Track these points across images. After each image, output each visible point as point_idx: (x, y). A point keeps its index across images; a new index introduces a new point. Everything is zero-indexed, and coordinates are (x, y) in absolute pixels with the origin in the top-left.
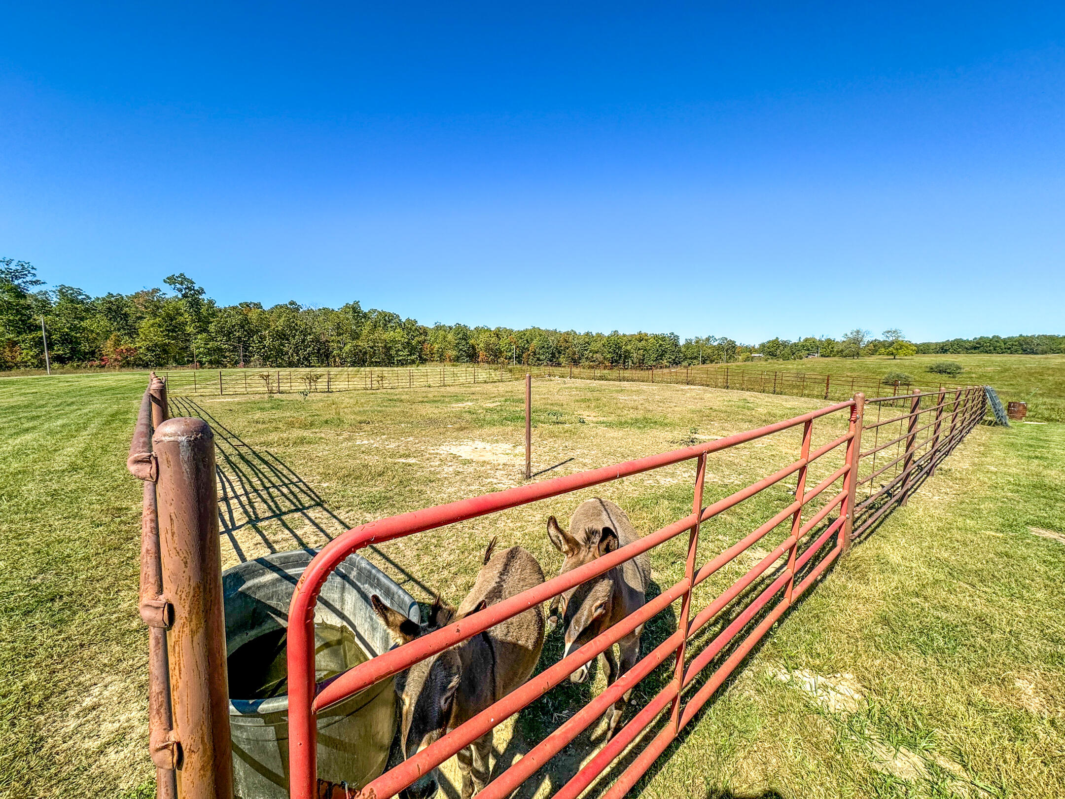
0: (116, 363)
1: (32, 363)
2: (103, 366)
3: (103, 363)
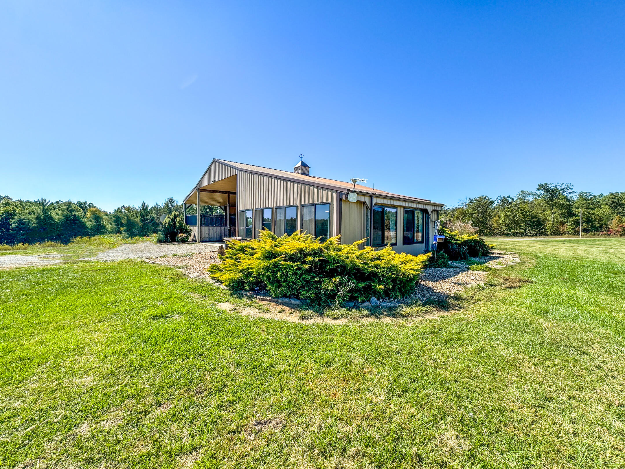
0: (618, 233)
1: (572, 232)
2: (609, 235)
3: (609, 233)
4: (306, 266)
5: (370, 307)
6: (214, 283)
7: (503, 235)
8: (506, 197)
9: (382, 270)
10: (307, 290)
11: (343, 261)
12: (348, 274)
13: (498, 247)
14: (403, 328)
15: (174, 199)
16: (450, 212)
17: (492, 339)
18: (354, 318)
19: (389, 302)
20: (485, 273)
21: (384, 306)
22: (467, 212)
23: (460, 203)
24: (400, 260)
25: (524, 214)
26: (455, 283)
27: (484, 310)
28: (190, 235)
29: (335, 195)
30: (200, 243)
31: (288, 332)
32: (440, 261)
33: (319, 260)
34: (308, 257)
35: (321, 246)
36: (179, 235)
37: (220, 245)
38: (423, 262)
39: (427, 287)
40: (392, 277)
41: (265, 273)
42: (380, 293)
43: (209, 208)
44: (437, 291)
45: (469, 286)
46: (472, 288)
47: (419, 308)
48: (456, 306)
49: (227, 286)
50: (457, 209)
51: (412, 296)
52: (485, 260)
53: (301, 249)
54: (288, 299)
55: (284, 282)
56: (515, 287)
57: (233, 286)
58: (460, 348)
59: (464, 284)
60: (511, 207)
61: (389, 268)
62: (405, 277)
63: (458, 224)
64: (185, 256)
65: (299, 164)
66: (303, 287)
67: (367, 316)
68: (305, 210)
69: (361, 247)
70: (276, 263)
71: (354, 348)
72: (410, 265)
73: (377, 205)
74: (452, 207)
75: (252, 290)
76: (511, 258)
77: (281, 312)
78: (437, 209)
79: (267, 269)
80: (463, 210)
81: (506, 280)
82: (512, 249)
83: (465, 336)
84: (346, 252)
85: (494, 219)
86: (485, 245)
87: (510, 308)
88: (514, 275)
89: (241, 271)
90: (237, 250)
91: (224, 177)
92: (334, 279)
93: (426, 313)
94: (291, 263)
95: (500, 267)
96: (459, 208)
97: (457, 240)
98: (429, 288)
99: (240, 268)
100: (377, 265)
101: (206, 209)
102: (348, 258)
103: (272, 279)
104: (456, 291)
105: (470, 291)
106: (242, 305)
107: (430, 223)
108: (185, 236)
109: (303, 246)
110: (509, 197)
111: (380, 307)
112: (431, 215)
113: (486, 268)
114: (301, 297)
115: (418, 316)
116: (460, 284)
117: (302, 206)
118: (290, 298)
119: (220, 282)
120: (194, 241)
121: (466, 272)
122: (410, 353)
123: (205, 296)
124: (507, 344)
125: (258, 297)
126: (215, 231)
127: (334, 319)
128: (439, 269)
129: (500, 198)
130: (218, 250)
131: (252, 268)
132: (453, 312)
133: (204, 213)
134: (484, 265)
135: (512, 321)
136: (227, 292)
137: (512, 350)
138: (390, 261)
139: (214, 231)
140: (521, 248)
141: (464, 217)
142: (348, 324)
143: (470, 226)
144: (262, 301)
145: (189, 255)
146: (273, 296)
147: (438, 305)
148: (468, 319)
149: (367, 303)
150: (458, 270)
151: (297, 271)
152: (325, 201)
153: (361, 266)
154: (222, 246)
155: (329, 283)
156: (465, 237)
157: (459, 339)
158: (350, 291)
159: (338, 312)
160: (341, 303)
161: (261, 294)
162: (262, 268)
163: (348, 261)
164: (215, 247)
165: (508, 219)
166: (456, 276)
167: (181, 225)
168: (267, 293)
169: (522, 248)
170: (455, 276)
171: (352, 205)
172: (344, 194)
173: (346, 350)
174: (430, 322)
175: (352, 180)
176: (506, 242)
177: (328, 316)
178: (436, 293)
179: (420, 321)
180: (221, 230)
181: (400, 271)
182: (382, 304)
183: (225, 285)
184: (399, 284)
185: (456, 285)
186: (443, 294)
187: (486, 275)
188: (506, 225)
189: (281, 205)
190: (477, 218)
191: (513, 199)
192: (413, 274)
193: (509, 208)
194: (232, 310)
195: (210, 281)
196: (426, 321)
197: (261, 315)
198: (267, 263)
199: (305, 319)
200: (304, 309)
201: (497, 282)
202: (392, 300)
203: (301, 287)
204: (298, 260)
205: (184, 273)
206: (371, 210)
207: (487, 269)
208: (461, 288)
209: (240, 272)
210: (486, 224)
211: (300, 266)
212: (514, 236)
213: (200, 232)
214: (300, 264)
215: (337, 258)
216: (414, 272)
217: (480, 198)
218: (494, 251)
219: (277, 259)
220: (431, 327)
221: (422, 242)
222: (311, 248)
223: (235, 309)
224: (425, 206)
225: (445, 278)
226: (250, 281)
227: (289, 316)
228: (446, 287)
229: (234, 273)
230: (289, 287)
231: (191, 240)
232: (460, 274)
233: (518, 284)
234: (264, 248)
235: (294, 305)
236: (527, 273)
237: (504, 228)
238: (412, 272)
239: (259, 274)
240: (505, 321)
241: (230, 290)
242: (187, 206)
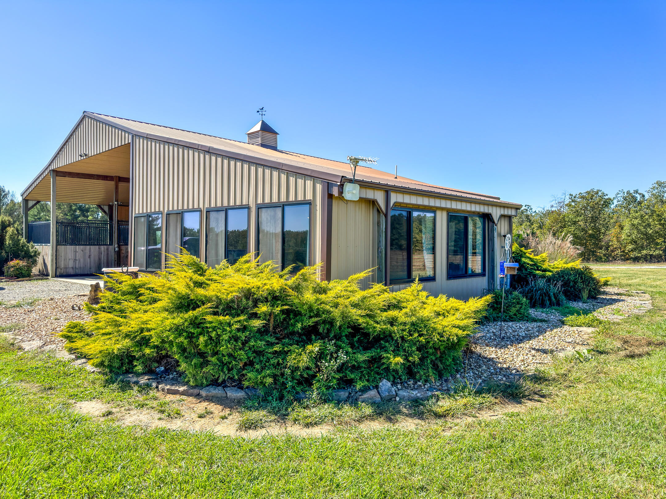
4: (257, 323)
5: (378, 399)
6: (74, 360)
7: (628, 259)
8: (632, 192)
9: (402, 327)
10: (257, 371)
11: (329, 312)
12: (338, 337)
13: (618, 282)
14: (435, 441)
15: (7, 190)
16: (538, 218)
17: (593, 455)
18: (346, 423)
19: (414, 389)
20: (590, 330)
21: (404, 397)
22: (567, 219)
23: (554, 202)
24: (435, 308)
25: (662, 222)
26: (538, 350)
27: (584, 399)
28: (35, 262)
29: (319, 187)
30: (55, 279)
31: (212, 456)
32: (513, 310)
33: (282, 311)
34: (260, 305)
35: (286, 285)
36: (12, 263)
37: (94, 282)
38: (476, 312)
39: (486, 358)
40: (418, 341)
41: (176, 338)
42: (396, 371)
43: (80, 209)
44: (505, 366)
45: (561, 355)
46: (567, 359)
47: (467, 399)
48: (536, 393)
49: (97, 366)
50: (549, 213)
51: (458, 376)
52: (593, 305)
53: (249, 290)
54: (220, 388)
55: (212, 357)
56: (640, 355)
57: (110, 366)
58: (536, 476)
59: (552, 351)
60: (640, 210)
61: (413, 324)
62: (444, 341)
63: (548, 241)
64: (19, 306)
65: (258, 127)
66: (250, 363)
67: (371, 417)
68: (265, 215)
69: (365, 285)
70: (196, 318)
71: (338, 485)
72: (454, 318)
73: (398, 205)
74: (541, 210)
75: (149, 371)
76: (638, 302)
77: (205, 416)
78: (510, 213)
79: (178, 330)
80: (559, 215)
81: (626, 342)
82: (640, 285)
83: (546, 452)
84: (334, 295)
85: (613, 231)
86: (593, 279)
87: (630, 394)
88: (640, 333)
89: (127, 336)
90: (124, 294)
91: (104, 148)
92: (309, 347)
93: (480, 409)
94: (227, 317)
95: (617, 318)
96: (553, 212)
97: (545, 270)
98: (491, 360)
99: (124, 329)
100: (393, 319)
101: (75, 211)
102: (336, 305)
103: (188, 350)
104: (539, 365)
105: (562, 363)
106: (126, 404)
107: (496, 239)
108: (25, 264)
109: (253, 285)
110: (636, 192)
111: (398, 399)
112: (499, 225)
113: (593, 321)
114: (246, 383)
115: (466, 415)
116: (545, 352)
117: (259, 208)
118: (224, 387)
119: (85, 357)
120: (44, 275)
121: (559, 329)
122: (444, 488)
123: (50, 388)
124: (619, 462)
125: (160, 386)
126: (88, 255)
127: (307, 425)
128: (510, 324)
129: (622, 194)
130: (88, 293)
131: (149, 330)
132: (529, 404)
133: (70, 218)
134: (590, 316)
135: (630, 418)
136: (98, 379)
137: (626, 475)
138: (415, 310)
139: (84, 255)
140: (655, 284)
141: (561, 227)
142: (333, 436)
143: (569, 245)
144: (168, 396)
145: (28, 304)
146: (191, 383)
147: (504, 392)
148: (556, 417)
149: (373, 393)
150: (545, 325)
151: (239, 334)
152: (300, 198)
153: (361, 320)
154: (98, 284)
155: (301, 355)
156: (559, 264)
157: (536, 458)
158: (340, 369)
159: (315, 412)
160: (323, 394)
161: (166, 382)
162: (168, 328)
163: (336, 313)
164: (86, 286)
165: (635, 232)
166: (541, 337)
167: (16, 243)
168: (180, 377)
169: (658, 283)
170: (538, 336)
171: (351, 207)
172: (336, 185)
173: (322, 490)
174: (486, 425)
175: (351, 160)
176: (632, 272)
177: (295, 420)
178: (501, 369)
179: (469, 426)
180: (100, 253)
181: (435, 329)
182: (401, 393)
183: (93, 364)
184: (433, 354)
185: (539, 354)
186: (514, 371)
187: (593, 333)
188: (634, 242)
189: (219, 204)
190: (583, 230)
191: (643, 196)
192: (457, 336)
193: (637, 212)
194: (104, 416)
195: (65, 356)
196: (480, 424)
197: (162, 424)
198: (179, 319)
199: (250, 428)
200: (249, 408)
201: (611, 347)
202: (420, 386)
203: (245, 364)
204: (242, 312)
205: (12, 341)
206: (386, 216)
207: (595, 323)
208: (548, 358)
209: (125, 337)
210: (600, 240)
211: (245, 323)
212: (646, 261)
213: (56, 256)
214: (245, 320)
215: (315, 307)
216: (460, 332)
217: (588, 193)
218: (608, 289)
219: (197, 310)
220: (487, 436)
221: (483, 274)
222: (266, 287)
223: (110, 413)
224: (486, 207)
225: (520, 340)
226: (144, 355)
227: (219, 423)
228: (521, 358)
229: (114, 339)
230: (223, 364)
231: (37, 273)
232: (548, 333)
233: (646, 349)
234: (174, 289)
235: (232, 400)
236: (662, 328)
237: (630, 247)
238: (455, 331)
239: (163, 341)
240: (619, 420)
241: (104, 374)
242: (31, 204)
